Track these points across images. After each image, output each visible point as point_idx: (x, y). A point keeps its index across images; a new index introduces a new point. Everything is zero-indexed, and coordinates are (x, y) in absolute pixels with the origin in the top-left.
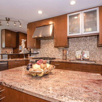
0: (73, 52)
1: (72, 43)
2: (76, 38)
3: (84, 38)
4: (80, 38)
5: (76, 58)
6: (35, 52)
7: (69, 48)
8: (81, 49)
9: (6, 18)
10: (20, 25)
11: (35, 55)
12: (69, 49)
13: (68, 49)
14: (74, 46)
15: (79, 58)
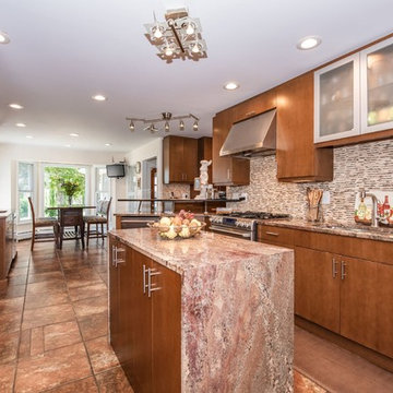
0: (347, 196)
1: (343, 165)
2: (357, 146)
3: (388, 142)
4: (372, 144)
5: (356, 217)
6: (236, 196)
7: (334, 182)
8: (377, 186)
9: (164, 115)
10: (196, 123)
11: (235, 205)
12: (333, 185)
13: (330, 185)
14: (351, 173)
15: (369, 217)
